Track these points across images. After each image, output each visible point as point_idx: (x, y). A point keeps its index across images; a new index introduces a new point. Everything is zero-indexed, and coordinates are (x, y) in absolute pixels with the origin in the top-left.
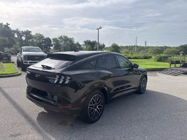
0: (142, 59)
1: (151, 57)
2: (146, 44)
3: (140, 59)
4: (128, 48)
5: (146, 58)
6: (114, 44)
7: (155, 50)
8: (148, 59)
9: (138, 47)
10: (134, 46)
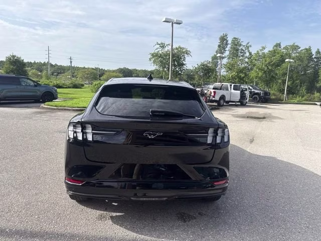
0: (70, 88)
1: (83, 85)
2: (71, 62)
3: (66, 88)
4: (32, 66)
5: (76, 86)
6: (14, 56)
7: (88, 74)
8: (79, 88)
9: (52, 65)
10: (44, 64)
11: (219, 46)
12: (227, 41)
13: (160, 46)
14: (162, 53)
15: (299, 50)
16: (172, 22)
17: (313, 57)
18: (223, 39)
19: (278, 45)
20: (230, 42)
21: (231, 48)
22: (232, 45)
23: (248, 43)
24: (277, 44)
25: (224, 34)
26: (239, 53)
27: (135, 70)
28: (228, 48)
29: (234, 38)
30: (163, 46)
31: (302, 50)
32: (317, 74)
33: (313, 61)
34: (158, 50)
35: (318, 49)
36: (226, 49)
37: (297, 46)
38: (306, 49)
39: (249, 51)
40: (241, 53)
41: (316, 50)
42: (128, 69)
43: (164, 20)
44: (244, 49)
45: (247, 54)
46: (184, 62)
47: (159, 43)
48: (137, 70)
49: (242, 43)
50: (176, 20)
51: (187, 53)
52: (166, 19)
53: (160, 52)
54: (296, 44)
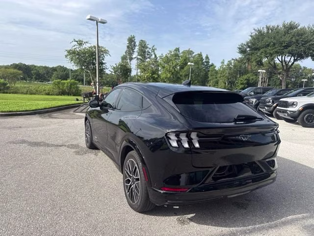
11: (128, 47)
12: (135, 43)
13: (78, 43)
14: (80, 50)
15: (194, 55)
16: (97, 21)
17: (204, 61)
18: (131, 40)
19: (177, 50)
20: (137, 44)
21: (139, 49)
22: (140, 47)
23: (154, 46)
24: (176, 48)
25: (131, 36)
26: (146, 55)
27: (33, 65)
28: (137, 49)
29: (142, 40)
30: (80, 43)
31: (196, 55)
32: (207, 75)
33: (204, 64)
34: (75, 47)
35: (207, 55)
36: (135, 50)
37: (192, 51)
38: (199, 54)
39: (155, 53)
40: (148, 55)
41: (206, 56)
42: (24, 65)
43: (89, 18)
44: (150, 51)
45: (153, 56)
46: (104, 62)
47: (76, 40)
48: (35, 66)
49: (148, 46)
50: (101, 19)
51: (106, 52)
52: (91, 17)
53: (78, 50)
54: (190, 50)
